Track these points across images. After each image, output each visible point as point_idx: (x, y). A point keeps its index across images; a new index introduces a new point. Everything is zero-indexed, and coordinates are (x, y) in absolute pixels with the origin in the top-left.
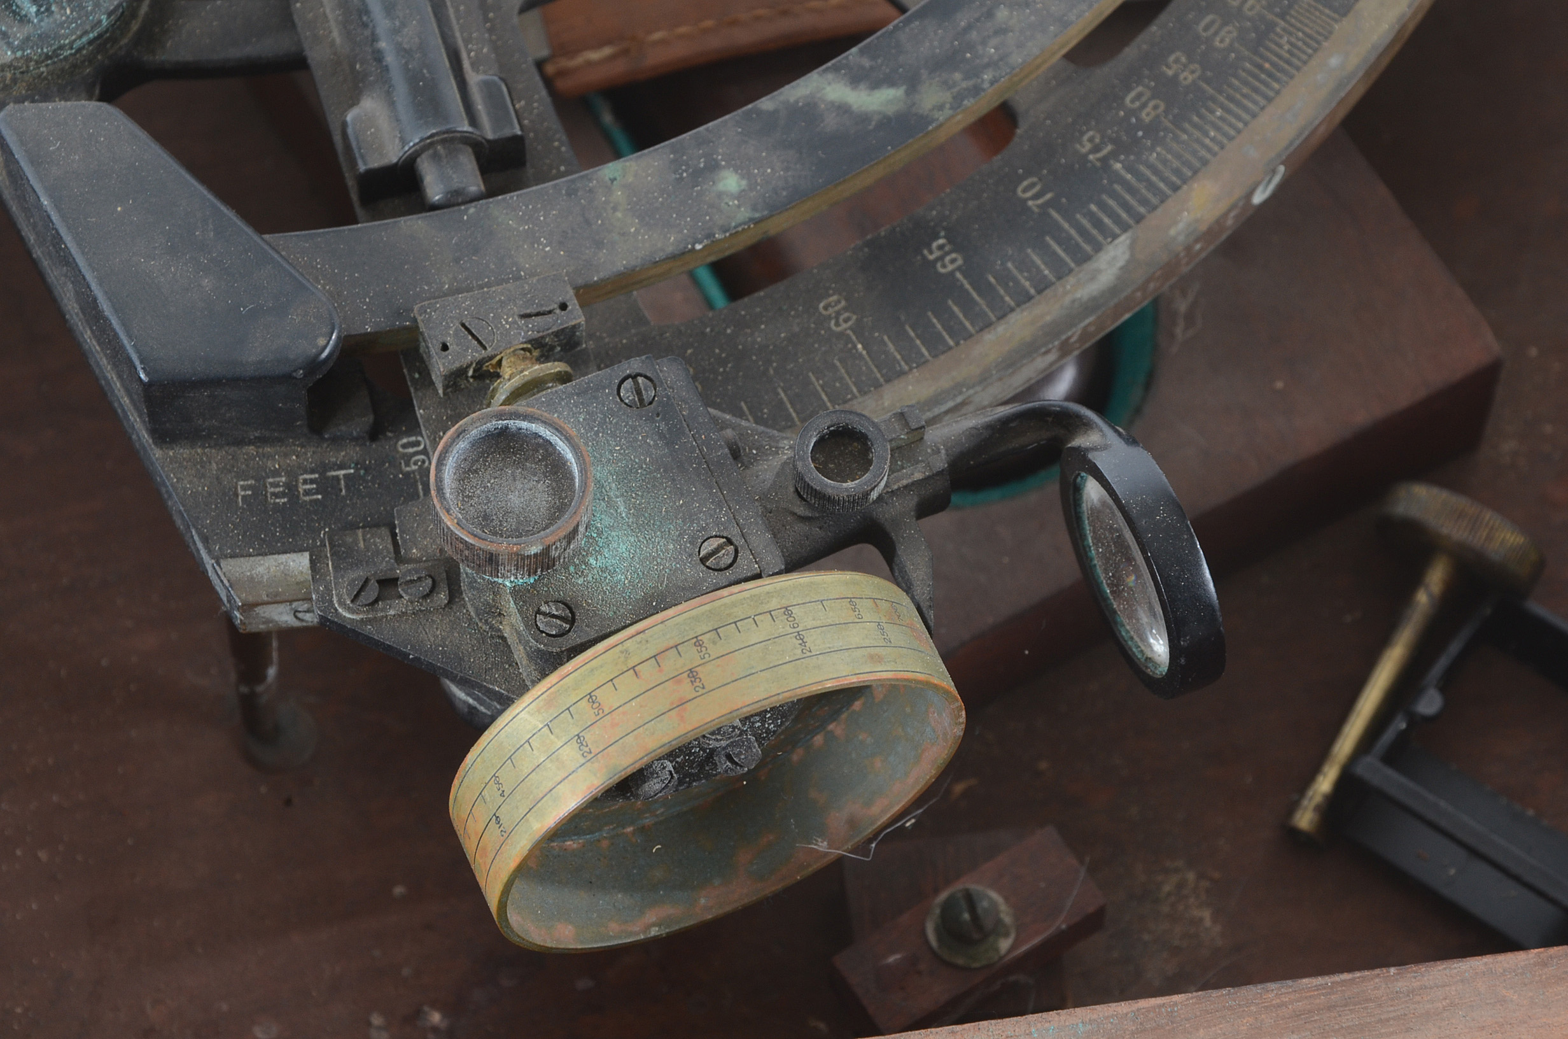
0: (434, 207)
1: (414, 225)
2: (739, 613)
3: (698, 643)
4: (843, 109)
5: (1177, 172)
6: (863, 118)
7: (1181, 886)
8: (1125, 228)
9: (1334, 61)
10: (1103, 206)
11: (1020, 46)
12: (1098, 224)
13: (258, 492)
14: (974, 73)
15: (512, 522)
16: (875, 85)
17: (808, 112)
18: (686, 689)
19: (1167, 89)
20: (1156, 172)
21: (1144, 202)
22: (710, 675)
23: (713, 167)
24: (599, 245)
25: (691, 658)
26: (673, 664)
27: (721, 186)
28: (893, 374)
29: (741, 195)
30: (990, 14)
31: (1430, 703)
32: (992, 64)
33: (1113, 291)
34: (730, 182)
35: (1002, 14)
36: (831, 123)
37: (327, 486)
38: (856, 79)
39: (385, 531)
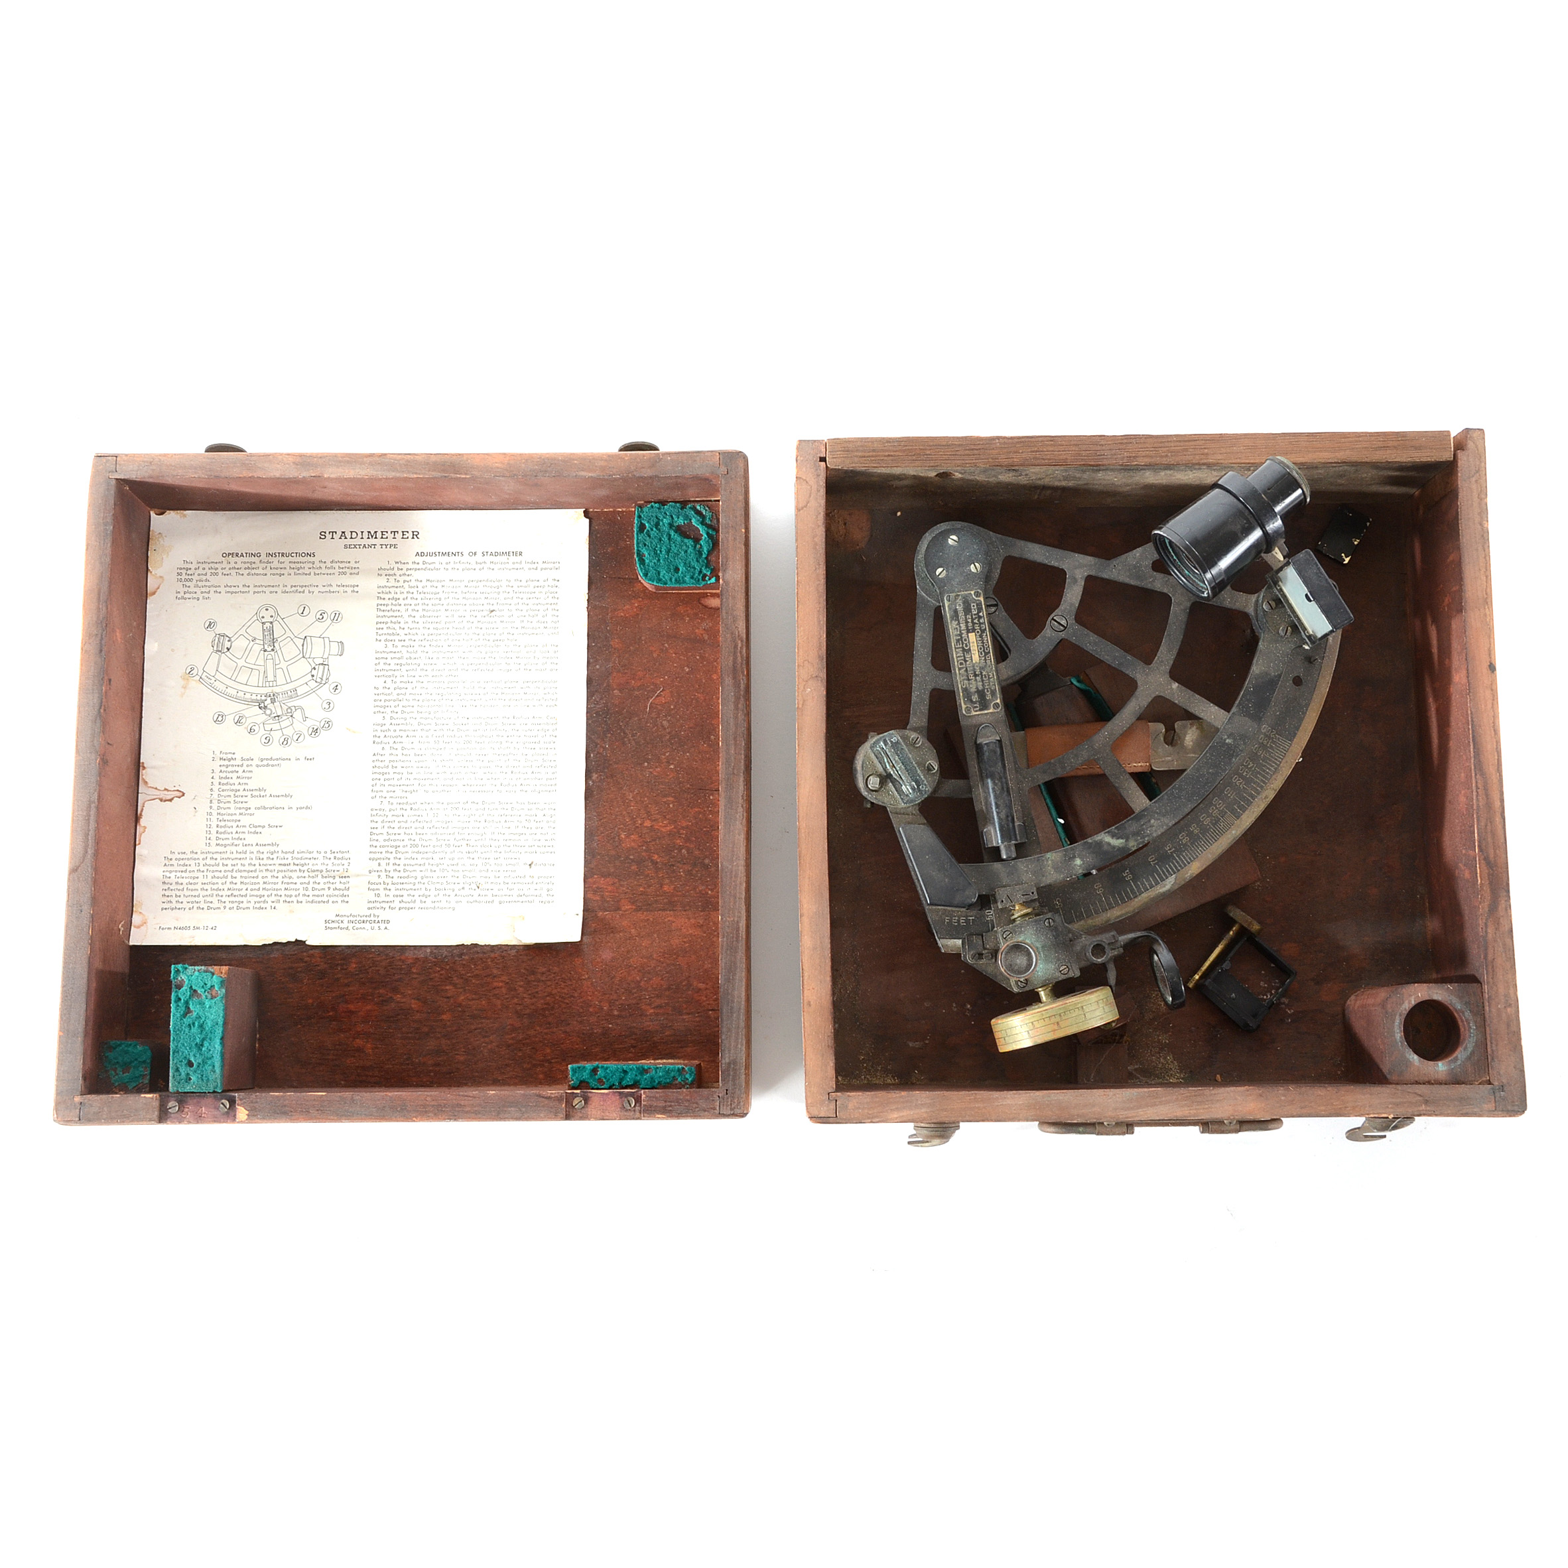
0: (1003, 860)
1: (997, 866)
2: (1071, 1008)
3: (1060, 1015)
4: (1109, 844)
5: (1190, 859)
6: (1114, 847)
7: (1157, 995)
8: (1175, 873)
9: (1233, 832)
10: (1170, 866)
11: (1156, 831)
12: (1168, 871)
13: (951, 920)
14: (1143, 837)
15: (1016, 968)
16: (1118, 838)
17: (1099, 844)
18: (1056, 1027)
19: (1190, 834)
20: (1185, 858)
21: (1180, 866)
22: (1062, 1024)
23: (1074, 857)
24: (1043, 876)
25: (1058, 1019)
26: (1053, 1020)
27: (1075, 863)
28: (1111, 908)
29: (1080, 866)
30: (1149, 821)
31: (1226, 965)
32: (1148, 836)
33: (1169, 890)
34: (1078, 862)
35: (1152, 821)
36: (1105, 847)
37: (967, 921)
38: (1114, 836)
39: (980, 937)
